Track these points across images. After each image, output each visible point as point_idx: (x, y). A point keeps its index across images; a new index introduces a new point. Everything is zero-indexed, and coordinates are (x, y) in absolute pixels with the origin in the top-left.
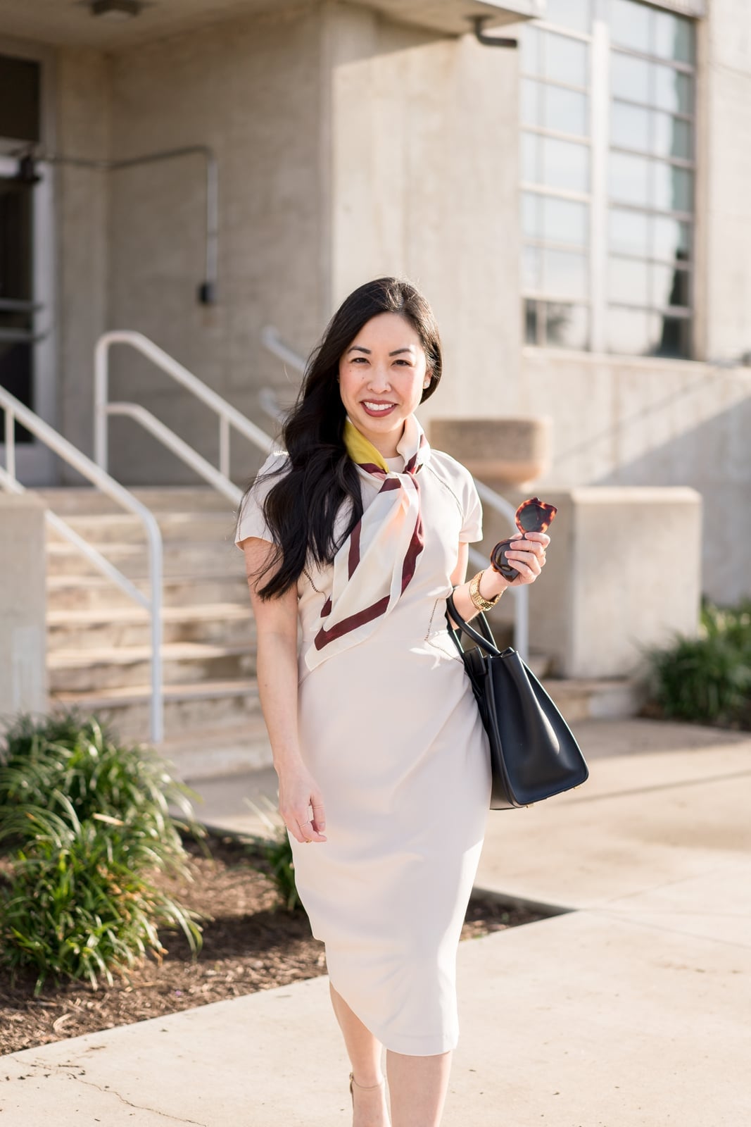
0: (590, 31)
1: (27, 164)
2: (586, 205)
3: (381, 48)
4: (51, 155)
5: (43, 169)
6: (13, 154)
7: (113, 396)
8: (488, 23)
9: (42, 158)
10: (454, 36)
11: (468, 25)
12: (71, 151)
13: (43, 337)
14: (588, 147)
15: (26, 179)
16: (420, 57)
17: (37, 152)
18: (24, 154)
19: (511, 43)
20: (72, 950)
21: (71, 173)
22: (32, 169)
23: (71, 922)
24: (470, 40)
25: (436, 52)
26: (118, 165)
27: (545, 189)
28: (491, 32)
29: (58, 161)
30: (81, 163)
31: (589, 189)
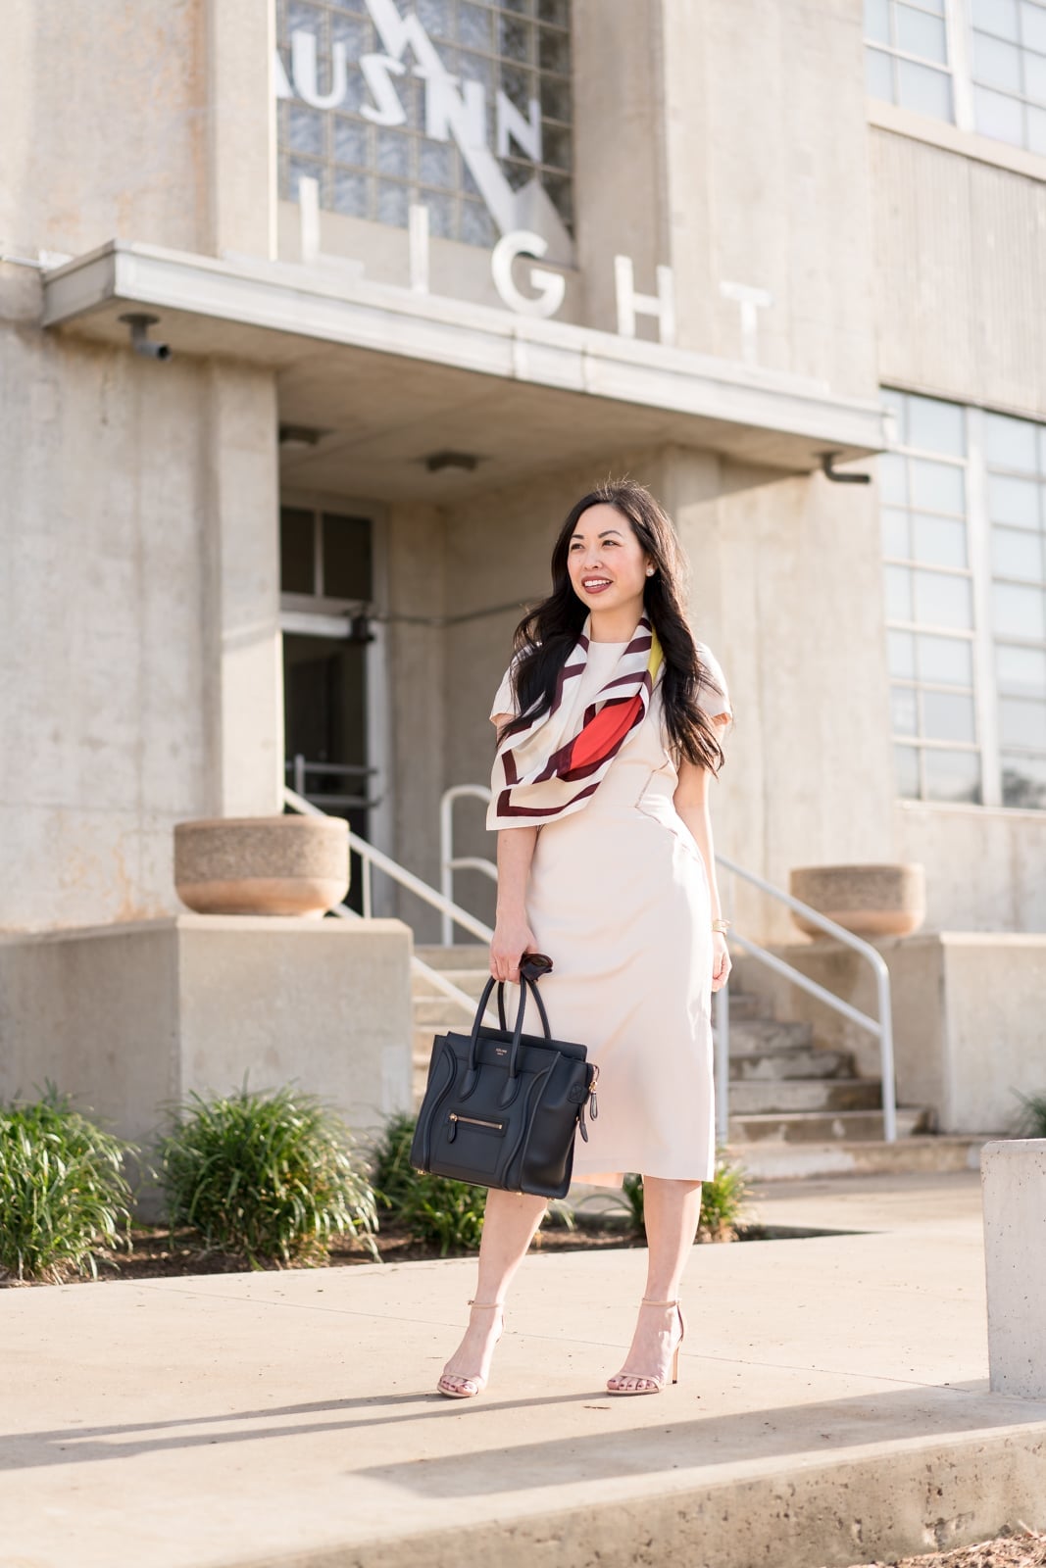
0: (965, 455)
1: (359, 625)
2: (969, 642)
3: (724, 489)
4: (382, 615)
5: (375, 628)
6: (345, 614)
7: (457, 853)
8: (837, 459)
9: (375, 618)
10: (804, 473)
11: (817, 462)
12: (404, 609)
13: (375, 805)
14: (970, 580)
15: (359, 638)
16: (767, 496)
17: (369, 614)
18: (356, 614)
19: (864, 479)
20: (470, 1220)
21: (404, 630)
22: (366, 628)
23: (468, 1200)
24: (820, 476)
25: (788, 488)
26: (453, 621)
27: (919, 626)
28: (839, 468)
29: (391, 620)
30: (413, 621)
31: (973, 627)
